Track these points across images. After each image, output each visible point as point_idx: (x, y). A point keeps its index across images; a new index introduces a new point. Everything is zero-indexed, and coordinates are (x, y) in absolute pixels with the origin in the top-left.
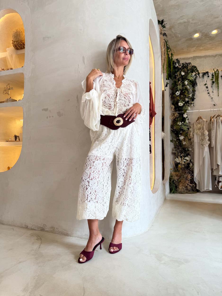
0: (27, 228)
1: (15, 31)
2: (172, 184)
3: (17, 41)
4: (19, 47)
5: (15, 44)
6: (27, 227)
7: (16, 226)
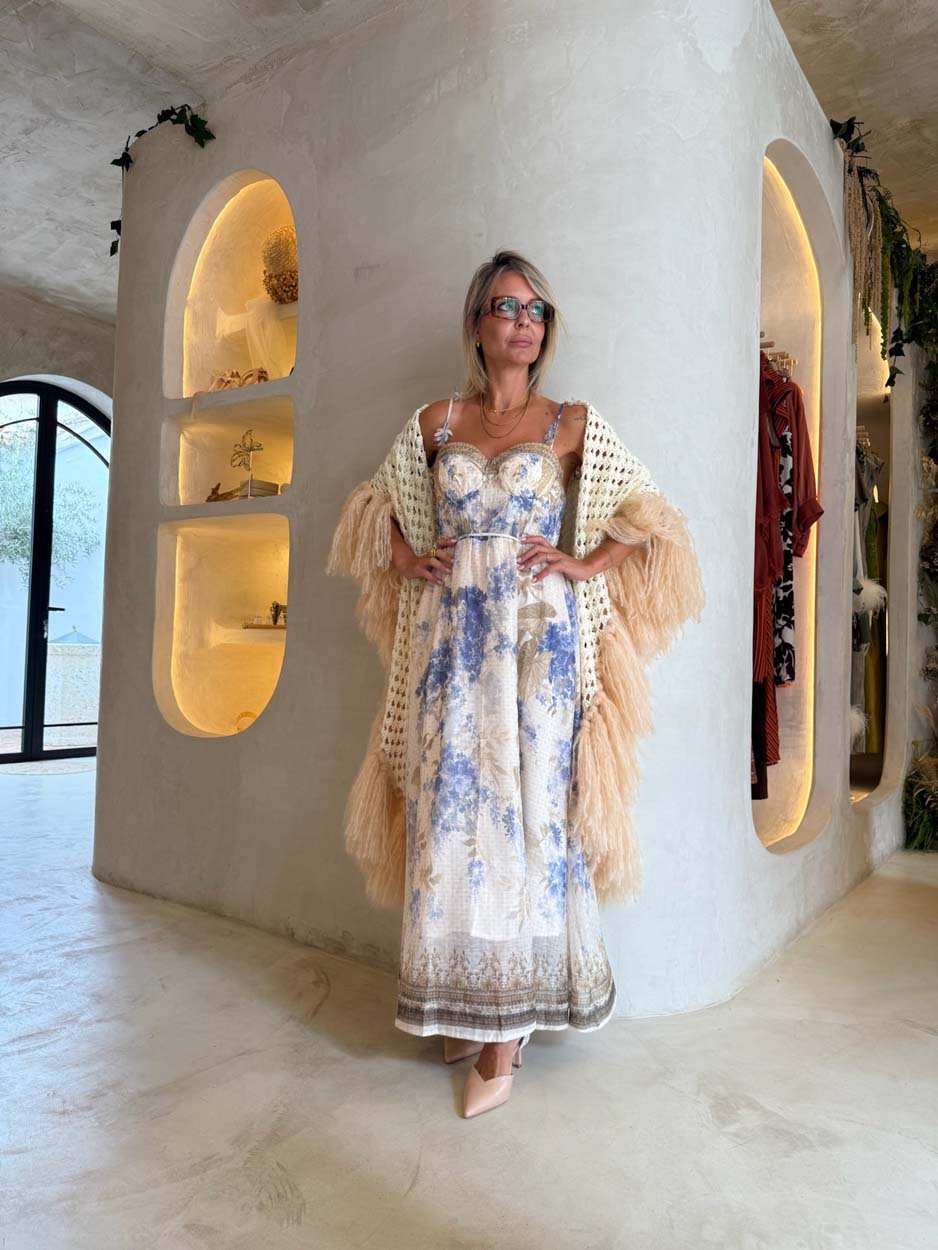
0: (290, 936)
1: (273, 241)
2: (914, 807)
3: (280, 276)
4: (285, 295)
5: (272, 285)
6: (293, 934)
7: (257, 927)
